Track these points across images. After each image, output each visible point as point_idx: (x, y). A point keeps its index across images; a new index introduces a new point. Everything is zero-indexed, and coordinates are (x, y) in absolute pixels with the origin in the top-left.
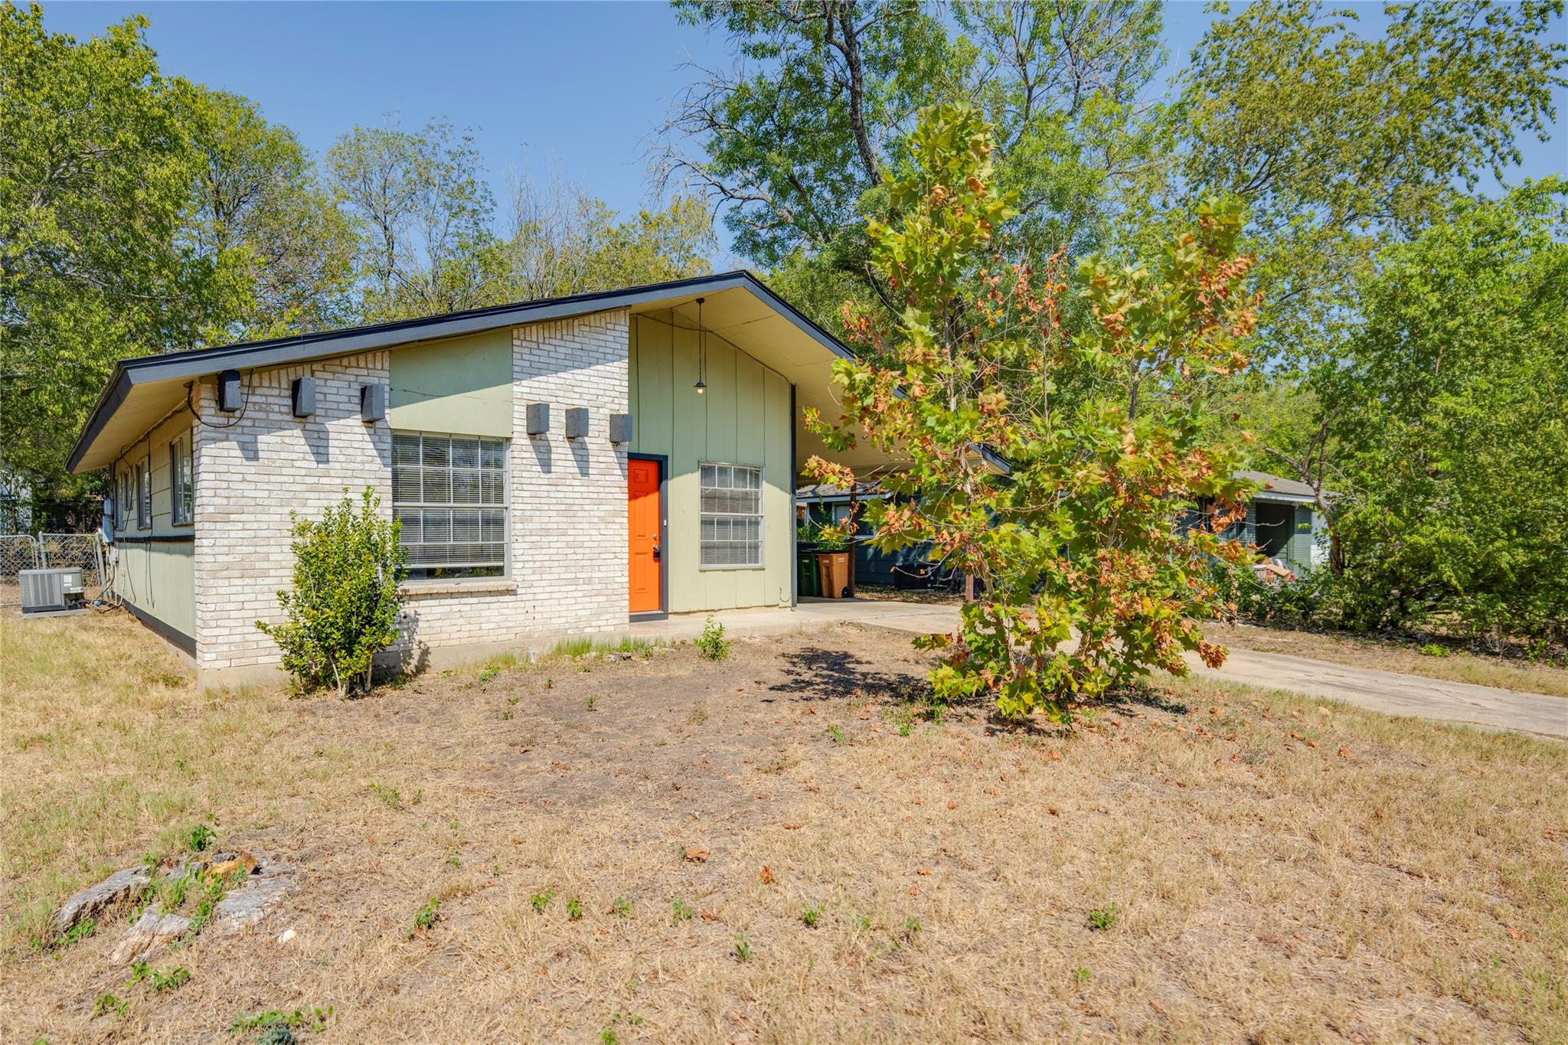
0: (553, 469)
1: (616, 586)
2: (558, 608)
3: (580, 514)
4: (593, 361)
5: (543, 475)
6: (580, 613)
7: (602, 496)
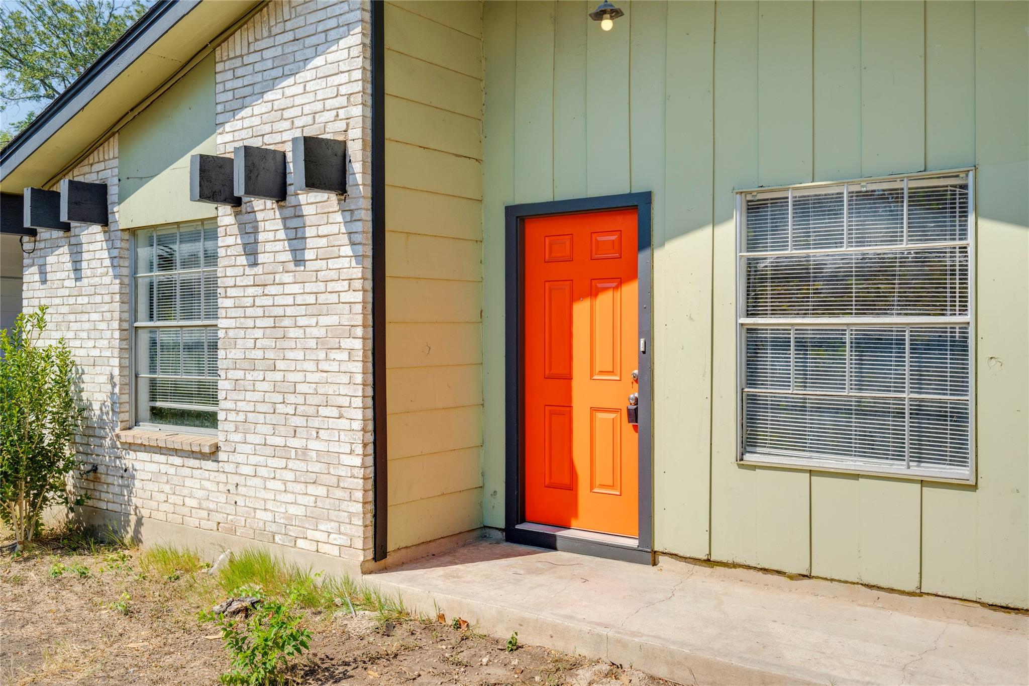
0: (261, 258)
1: (342, 471)
2: (263, 494)
3: (292, 333)
4: (310, 52)
5: (248, 271)
6: (292, 510)
7: (322, 298)
